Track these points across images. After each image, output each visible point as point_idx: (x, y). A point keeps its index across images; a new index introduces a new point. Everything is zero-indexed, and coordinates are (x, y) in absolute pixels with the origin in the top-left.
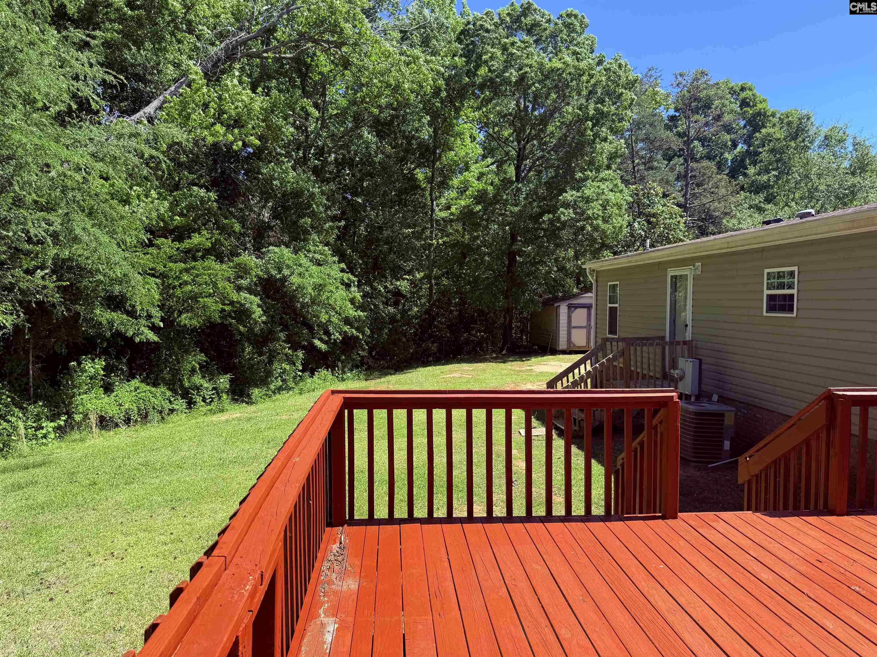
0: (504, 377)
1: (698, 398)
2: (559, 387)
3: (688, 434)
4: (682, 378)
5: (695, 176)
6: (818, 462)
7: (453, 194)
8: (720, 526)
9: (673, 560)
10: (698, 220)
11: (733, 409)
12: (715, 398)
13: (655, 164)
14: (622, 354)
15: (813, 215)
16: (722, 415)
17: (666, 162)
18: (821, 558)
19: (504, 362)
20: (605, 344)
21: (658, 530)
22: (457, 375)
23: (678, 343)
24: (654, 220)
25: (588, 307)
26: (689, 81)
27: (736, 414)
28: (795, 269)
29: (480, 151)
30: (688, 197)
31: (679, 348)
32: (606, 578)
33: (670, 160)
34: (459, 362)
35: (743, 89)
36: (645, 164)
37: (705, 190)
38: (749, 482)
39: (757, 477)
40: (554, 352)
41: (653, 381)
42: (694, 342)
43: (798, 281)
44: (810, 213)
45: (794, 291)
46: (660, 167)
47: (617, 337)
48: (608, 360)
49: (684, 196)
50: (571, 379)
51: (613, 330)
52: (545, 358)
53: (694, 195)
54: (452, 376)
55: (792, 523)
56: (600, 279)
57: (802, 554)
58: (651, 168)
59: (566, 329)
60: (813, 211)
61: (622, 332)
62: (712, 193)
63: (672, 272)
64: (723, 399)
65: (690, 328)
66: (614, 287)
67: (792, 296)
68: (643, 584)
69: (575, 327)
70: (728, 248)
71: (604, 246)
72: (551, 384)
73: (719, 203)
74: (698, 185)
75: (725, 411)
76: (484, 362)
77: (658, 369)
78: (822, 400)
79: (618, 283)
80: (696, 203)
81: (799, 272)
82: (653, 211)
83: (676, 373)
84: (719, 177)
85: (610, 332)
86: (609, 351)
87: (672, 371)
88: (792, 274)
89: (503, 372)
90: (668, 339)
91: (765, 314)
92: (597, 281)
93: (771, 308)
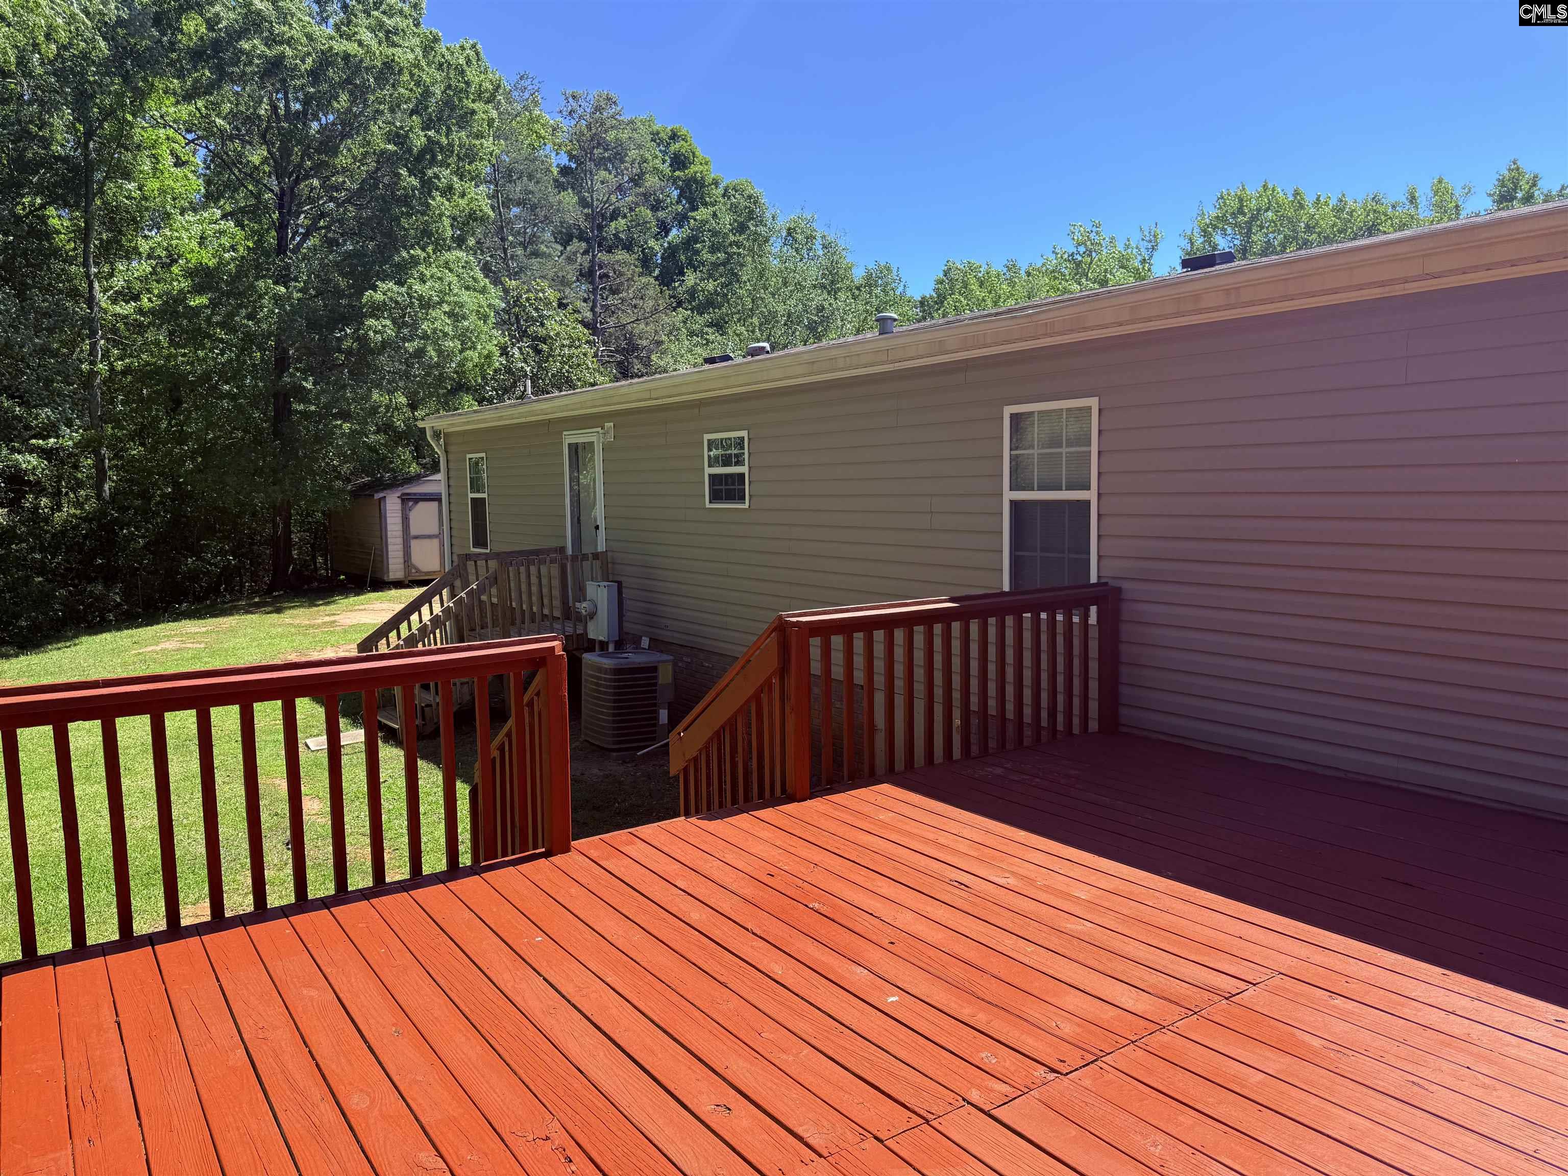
0: (277, 641)
1: (619, 645)
2: (383, 648)
3: (603, 707)
4: (592, 615)
5: (606, 276)
6: (771, 725)
7: (142, 268)
8: (637, 850)
9: (560, 925)
10: (617, 351)
11: (671, 658)
12: (645, 642)
13: (543, 248)
14: (494, 580)
15: (768, 352)
16: (654, 669)
17: (560, 248)
18: (774, 871)
19: (279, 611)
20: (465, 565)
21: (536, 879)
22: (170, 645)
23: (585, 557)
24: (545, 347)
25: (436, 498)
26: (588, 110)
27: (675, 665)
28: (744, 434)
29: (198, 185)
30: (598, 310)
31: (587, 564)
32: (442, 982)
33: (565, 243)
34: (178, 616)
35: (674, 136)
36: (524, 246)
37: (623, 300)
38: (686, 770)
39: (696, 760)
40: (379, 584)
41: (548, 623)
42: (609, 554)
43: (750, 454)
44: (764, 348)
45: (744, 469)
46: (550, 255)
47: (488, 551)
48: (470, 594)
49: (592, 310)
50: (405, 633)
51: (480, 539)
52: (362, 597)
53: (606, 308)
54: (159, 648)
55: (737, 824)
56: (452, 449)
57: (748, 870)
58: (536, 254)
59: (400, 541)
60: (766, 345)
61: (497, 541)
62: (635, 307)
63: (571, 437)
64: (657, 644)
65: (602, 532)
66: (476, 464)
67: (742, 475)
68: (507, 976)
69: (416, 537)
70: (650, 399)
71: (461, 387)
72: (367, 644)
73: (647, 324)
74: (614, 292)
75: (659, 662)
76: (231, 614)
77: (557, 603)
78: (772, 632)
79: (483, 455)
80: (612, 322)
81: (749, 439)
82: (542, 332)
83: (583, 607)
84: (644, 280)
85: (476, 544)
86: (472, 577)
87: (578, 604)
88: (740, 442)
89: (274, 631)
90: (569, 551)
91: (708, 505)
92: (446, 452)
93: (716, 496)
